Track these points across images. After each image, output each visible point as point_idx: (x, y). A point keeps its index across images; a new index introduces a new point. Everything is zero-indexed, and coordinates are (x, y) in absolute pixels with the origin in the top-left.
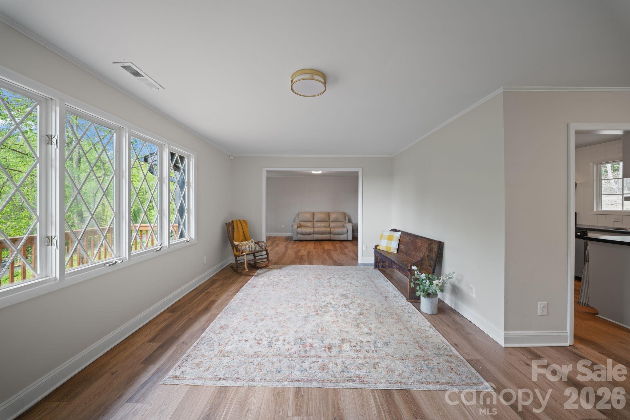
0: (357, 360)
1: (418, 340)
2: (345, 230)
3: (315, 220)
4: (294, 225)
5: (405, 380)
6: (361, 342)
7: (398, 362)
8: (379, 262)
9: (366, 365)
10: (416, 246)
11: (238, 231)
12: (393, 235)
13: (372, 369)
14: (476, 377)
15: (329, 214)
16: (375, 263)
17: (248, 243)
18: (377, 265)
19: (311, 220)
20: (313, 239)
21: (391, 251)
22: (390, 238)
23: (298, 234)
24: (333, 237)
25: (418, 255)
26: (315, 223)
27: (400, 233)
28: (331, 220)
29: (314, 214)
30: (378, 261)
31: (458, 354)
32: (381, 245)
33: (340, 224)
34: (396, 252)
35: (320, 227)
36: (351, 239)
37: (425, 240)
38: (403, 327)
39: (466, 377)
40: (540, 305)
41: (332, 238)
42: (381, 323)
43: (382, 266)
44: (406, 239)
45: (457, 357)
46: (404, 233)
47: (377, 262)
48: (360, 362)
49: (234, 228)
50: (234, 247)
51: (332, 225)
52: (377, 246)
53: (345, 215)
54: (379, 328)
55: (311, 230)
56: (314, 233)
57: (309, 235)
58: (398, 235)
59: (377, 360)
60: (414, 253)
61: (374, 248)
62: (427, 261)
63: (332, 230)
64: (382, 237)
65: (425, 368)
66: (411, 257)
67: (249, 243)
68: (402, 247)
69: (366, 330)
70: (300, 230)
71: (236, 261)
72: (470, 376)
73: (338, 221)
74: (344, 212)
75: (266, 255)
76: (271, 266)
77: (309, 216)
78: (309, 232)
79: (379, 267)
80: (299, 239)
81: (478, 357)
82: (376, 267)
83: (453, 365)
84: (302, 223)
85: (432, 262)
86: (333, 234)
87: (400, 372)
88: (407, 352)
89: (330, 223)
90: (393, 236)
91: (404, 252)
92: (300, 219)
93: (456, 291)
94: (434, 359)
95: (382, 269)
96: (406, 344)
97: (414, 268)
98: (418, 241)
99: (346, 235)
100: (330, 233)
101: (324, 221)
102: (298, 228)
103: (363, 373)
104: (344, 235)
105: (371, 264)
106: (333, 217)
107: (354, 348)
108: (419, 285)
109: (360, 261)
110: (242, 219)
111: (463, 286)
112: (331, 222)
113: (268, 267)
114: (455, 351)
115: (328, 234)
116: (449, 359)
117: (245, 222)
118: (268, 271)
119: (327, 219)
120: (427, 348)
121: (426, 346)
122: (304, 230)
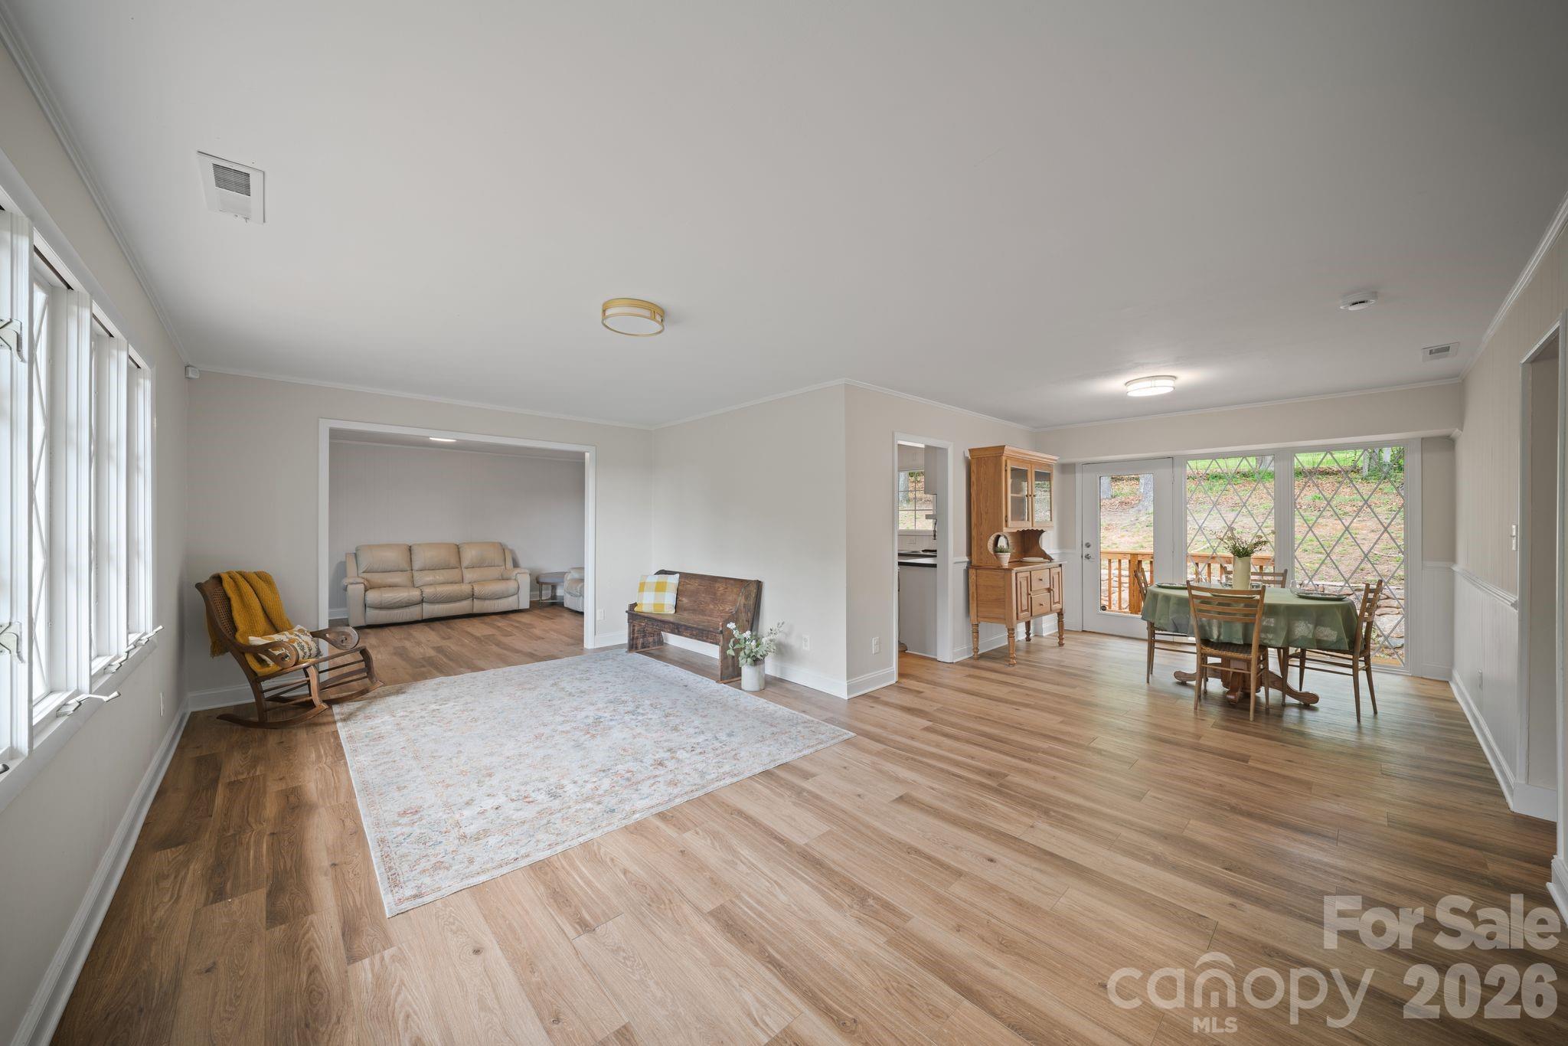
0: (710, 761)
1: (763, 719)
2: (511, 586)
3: (417, 565)
4: (352, 584)
5: (778, 757)
6: (698, 744)
7: (757, 745)
8: (637, 638)
9: (725, 761)
10: (715, 594)
11: (245, 605)
12: (664, 581)
13: (735, 762)
14: (838, 730)
15: (458, 549)
16: (629, 642)
17: (293, 637)
18: (633, 645)
19: (405, 565)
20: (420, 619)
21: (665, 610)
22: (660, 588)
23: (368, 609)
24: (479, 606)
25: (721, 608)
26: (416, 574)
27: (678, 576)
28: (465, 562)
29: (410, 549)
30: (636, 635)
31: (811, 718)
32: (644, 602)
33: (494, 572)
34: (673, 612)
35: (435, 584)
36: (528, 607)
37: (732, 581)
38: (736, 713)
39: (830, 733)
40: (874, 641)
41: (475, 611)
42: (705, 716)
43: (643, 644)
44: (694, 585)
45: (812, 721)
46: (684, 576)
47: (633, 638)
48: (714, 761)
49: (229, 600)
50: (243, 654)
51: (469, 575)
52: (635, 605)
53: (503, 549)
54: (708, 723)
55: (415, 594)
56: (422, 601)
57: (406, 606)
58: (674, 580)
59: (734, 753)
60: (712, 607)
61: (627, 612)
62: (743, 614)
63: (475, 589)
64: (642, 587)
65: (789, 740)
66: (706, 615)
67: (297, 637)
68: (685, 600)
69: (692, 731)
70: (373, 596)
71: (258, 692)
72: (832, 732)
73: (486, 564)
74: (500, 543)
75: (362, 661)
76: (379, 689)
77: (393, 557)
78: (406, 599)
79: (636, 648)
80: (370, 621)
81: (831, 715)
82: (632, 648)
83: (813, 729)
84: (376, 578)
85: (749, 614)
86: (478, 598)
87: (767, 752)
88: (760, 734)
89: (465, 571)
90: (666, 583)
91: (689, 610)
92: (363, 568)
93: (782, 651)
94: (792, 730)
95: (643, 650)
96: (754, 727)
97: (731, 626)
98: (717, 585)
99: (515, 597)
100: (472, 596)
101: (447, 567)
102: (366, 591)
103: (727, 768)
104: (511, 599)
105: (620, 646)
106: (469, 555)
107: (693, 753)
108: (741, 649)
109: (589, 643)
110: (250, 568)
111: (793, 641)
112: (467, 568)
113: (370, 694)
114: (808, 717)
115: (466, 598)
116: (806, 725)
117: (263, 577)
118: (370, 703)
119: (453, 561)
120: (778, 723)
121: (776, 722)
122: (390, 595)
